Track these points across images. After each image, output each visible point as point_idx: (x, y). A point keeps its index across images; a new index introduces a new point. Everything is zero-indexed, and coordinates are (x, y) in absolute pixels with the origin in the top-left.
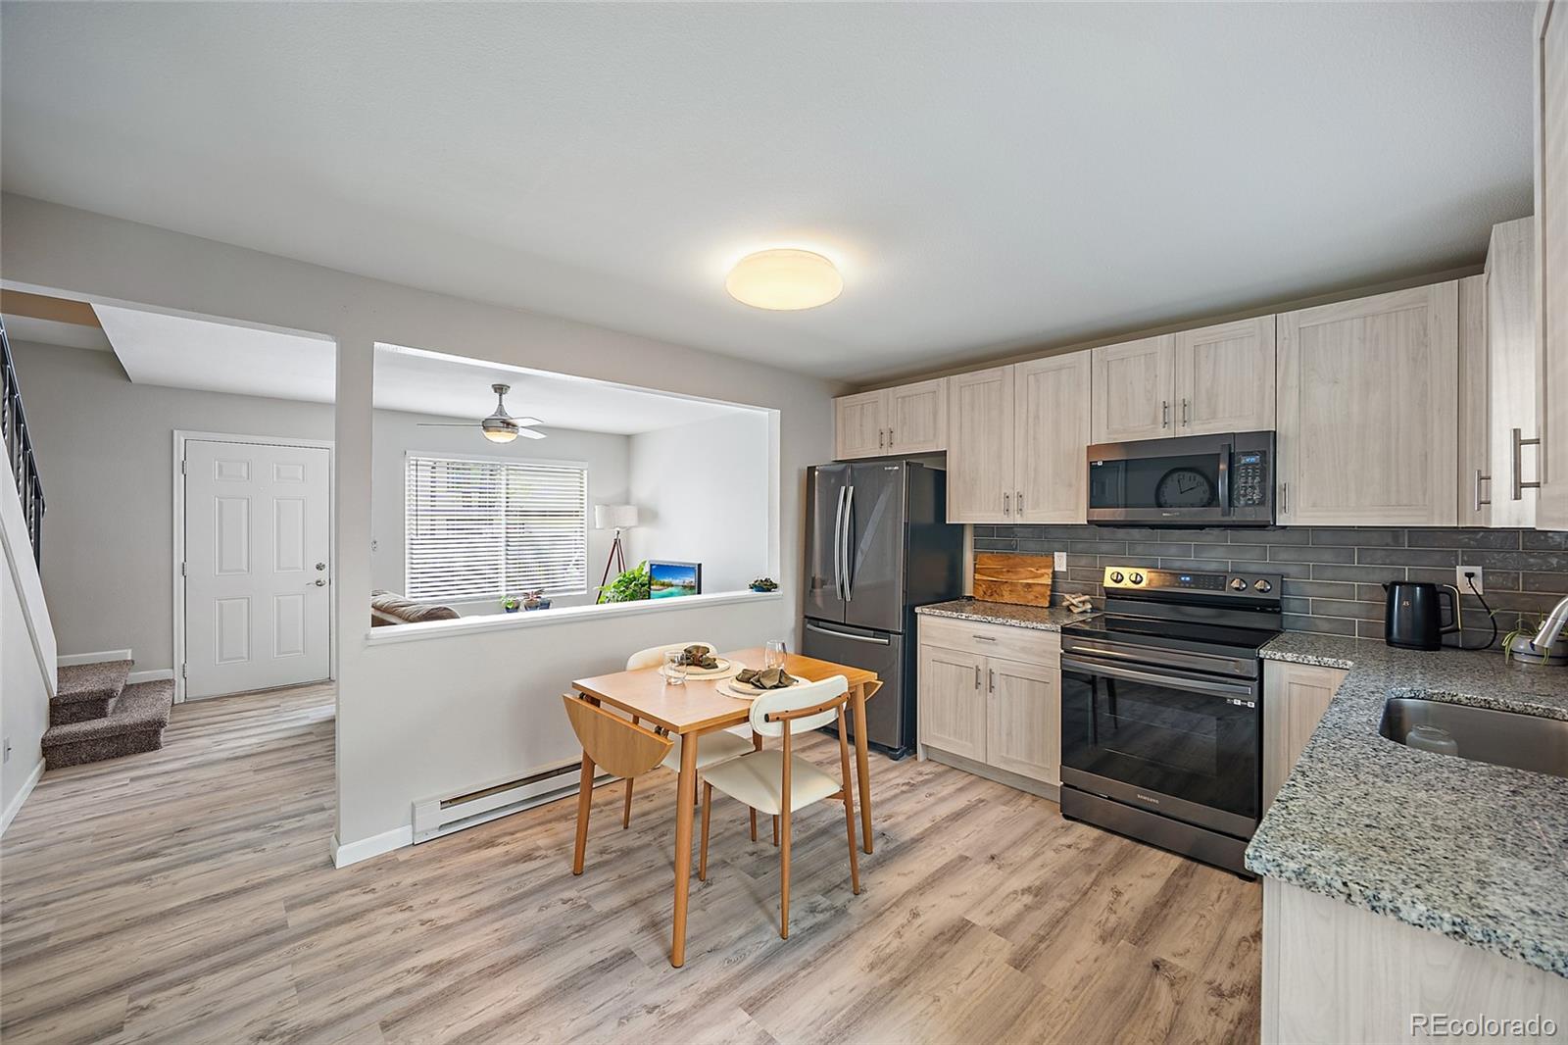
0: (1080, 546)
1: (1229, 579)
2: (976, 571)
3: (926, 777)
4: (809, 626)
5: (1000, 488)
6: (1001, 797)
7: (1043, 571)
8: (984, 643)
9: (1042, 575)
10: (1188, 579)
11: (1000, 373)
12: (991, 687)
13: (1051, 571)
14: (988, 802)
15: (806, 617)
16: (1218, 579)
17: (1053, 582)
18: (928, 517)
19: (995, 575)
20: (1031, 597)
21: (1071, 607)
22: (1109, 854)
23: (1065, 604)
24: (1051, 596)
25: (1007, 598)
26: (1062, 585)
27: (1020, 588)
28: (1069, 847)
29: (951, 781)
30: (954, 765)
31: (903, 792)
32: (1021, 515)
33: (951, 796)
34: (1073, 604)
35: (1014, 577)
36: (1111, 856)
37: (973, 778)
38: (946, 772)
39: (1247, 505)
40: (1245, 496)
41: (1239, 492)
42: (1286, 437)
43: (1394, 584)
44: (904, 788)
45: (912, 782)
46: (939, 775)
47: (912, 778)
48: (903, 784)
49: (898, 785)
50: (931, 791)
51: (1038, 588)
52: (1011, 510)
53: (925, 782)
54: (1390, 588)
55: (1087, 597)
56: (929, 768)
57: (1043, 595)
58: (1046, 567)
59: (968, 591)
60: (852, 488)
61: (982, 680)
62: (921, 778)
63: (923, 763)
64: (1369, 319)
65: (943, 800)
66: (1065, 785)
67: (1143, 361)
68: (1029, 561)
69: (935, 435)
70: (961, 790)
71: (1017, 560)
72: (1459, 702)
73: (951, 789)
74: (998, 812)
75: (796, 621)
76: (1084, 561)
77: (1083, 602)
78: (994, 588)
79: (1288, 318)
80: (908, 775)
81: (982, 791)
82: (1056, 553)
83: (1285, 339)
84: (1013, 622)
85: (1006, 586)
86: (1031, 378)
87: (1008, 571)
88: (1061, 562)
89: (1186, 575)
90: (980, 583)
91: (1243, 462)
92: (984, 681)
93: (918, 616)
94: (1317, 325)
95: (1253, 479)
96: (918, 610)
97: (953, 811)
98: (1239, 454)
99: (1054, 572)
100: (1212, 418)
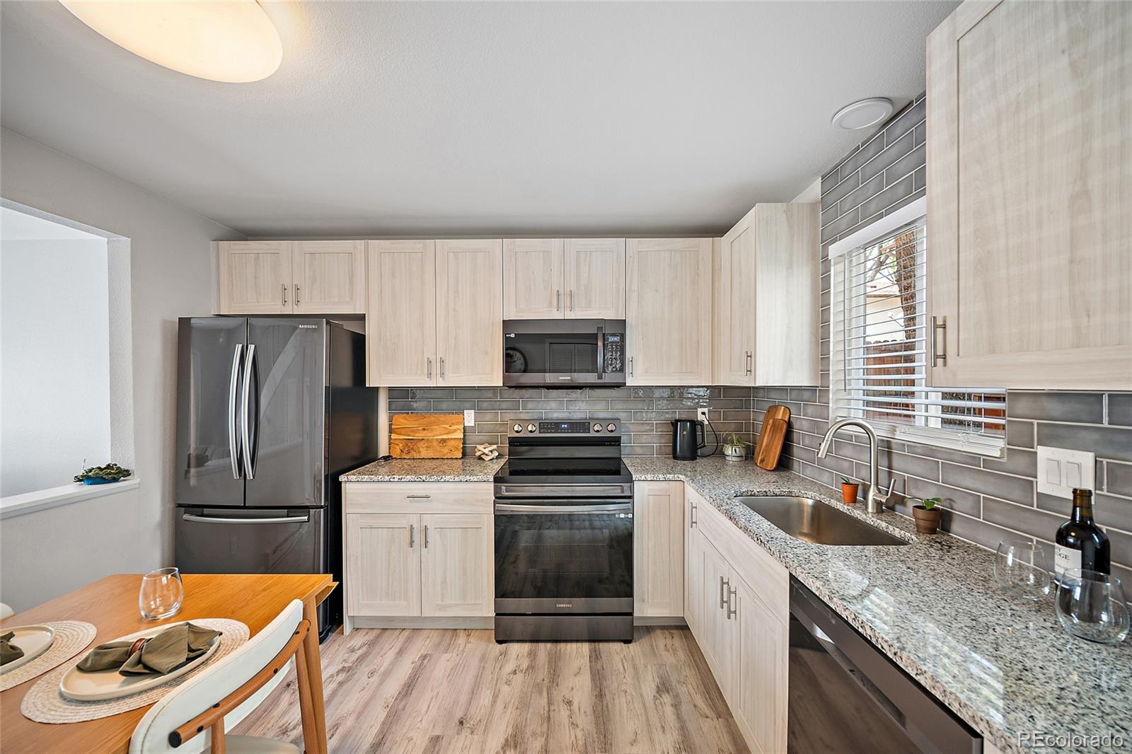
0: (485, 405)
1: (592, 424)
2: (391, 431)
3: (360, 652)
4: (186, 517)
5: (423, 352)
6: (439, 644)
7: (455, 427)
8: (416, 501)
9: (455, 430)
10: (566, 426)
11: (421, 245)
12: (426, 542)
13: (463, 426)
14: (431, 655)
15: (180, 506)
16: (583, 425)
17: (464, 435)
18: (346, 380)
19: (411, 434)
20: (446, 450)
21: (482, 456)
22: (544, 664)
23: (478, 454)
24: (464, 448)
25: (424, 453)
26: (472, 438)
27: (435, 444)
28: (515, 672)
29: (387, 646)
30: (384, 628)
31: (341, 684)
32: (443, 379)
33: (394, 664)
34: (484, 454)
35: (429, 435)
36: (546, 666)
37: (406, 633)
38: (378, 637)
39: (612, 371)
40: (611, 365)
41: (608, 362)
42: (631, 325)
43: (677, 421)
44: (341, 677)
45: (346, 665)
46: (372, 644)
47: (345, 661)
48: (338, 673)
49: (332, 676)
50: (371, 668)
51: (452, 443)
52: (434, 373)
53: (361, 659)
54: (674, 424)
55: (495, 446)
56: (359, 640)
57: (457, 448)
58: (458, 423)
59: (383, 450)
60: (252, 347)
61: (416, 538)
62: (355, 656)
63: (351, 636)
64: (673, 253)
65: (387, 673)
66: (497, 615)
67: (541, 256)
68: (443, 419)
69: (351, 298)
70: (401, 652)
71: (432, 419)
72: (754, 495)
73: (390, 655)
74: (443, 664)
75: (163, 513)
76: (489, 416)
77: (491, 451)
78: (410, 444)
79: (633, 242)
80: (339, 658)
81: (421, 646)
82: (465, 411)
83: (630, 257)
84: (448, 478)
85: (423, 442)
86: (451, 255)
87: (424, 429)
88: (470, 418)
89: (565, 423)
90: (397, 442)
91: (610, 340)
92: (417, 538)
93: (343, 484)
94: (647, 251)
95: (616, 353)
96: (342, 478)
97: (403, 683)
98: (608, 334)
99: (464, 428)
100: (589, 307)
